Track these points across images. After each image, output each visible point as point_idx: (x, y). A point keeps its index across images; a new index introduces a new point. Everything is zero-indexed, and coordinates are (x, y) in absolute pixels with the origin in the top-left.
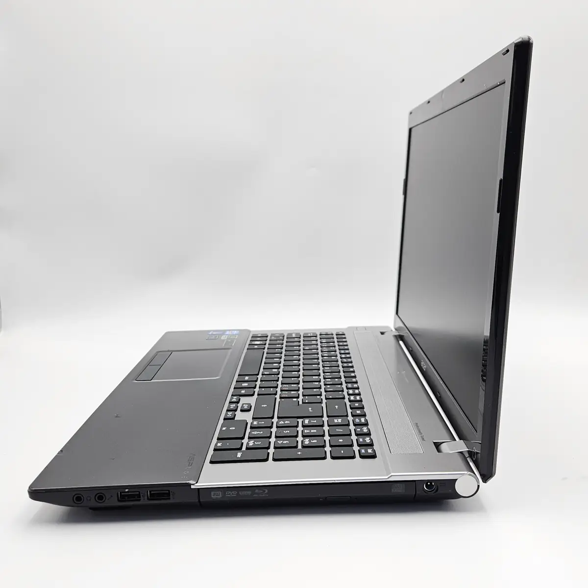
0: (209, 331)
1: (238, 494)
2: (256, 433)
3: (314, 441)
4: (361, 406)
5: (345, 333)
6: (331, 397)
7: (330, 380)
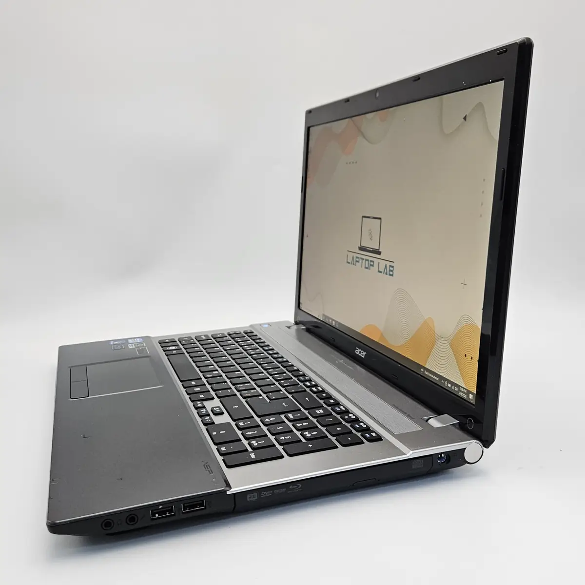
0: (109, 341)
1: (273, 493)
2: (250, 433)
3: (314, 433)
4: (329, 396)
5: (253, 331)
6: (293, 391)
7: (278, 375)
